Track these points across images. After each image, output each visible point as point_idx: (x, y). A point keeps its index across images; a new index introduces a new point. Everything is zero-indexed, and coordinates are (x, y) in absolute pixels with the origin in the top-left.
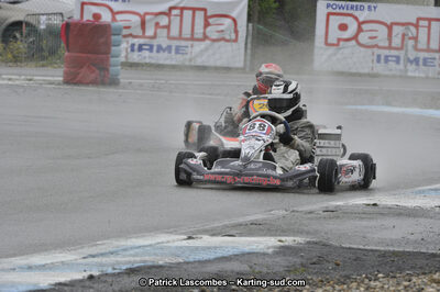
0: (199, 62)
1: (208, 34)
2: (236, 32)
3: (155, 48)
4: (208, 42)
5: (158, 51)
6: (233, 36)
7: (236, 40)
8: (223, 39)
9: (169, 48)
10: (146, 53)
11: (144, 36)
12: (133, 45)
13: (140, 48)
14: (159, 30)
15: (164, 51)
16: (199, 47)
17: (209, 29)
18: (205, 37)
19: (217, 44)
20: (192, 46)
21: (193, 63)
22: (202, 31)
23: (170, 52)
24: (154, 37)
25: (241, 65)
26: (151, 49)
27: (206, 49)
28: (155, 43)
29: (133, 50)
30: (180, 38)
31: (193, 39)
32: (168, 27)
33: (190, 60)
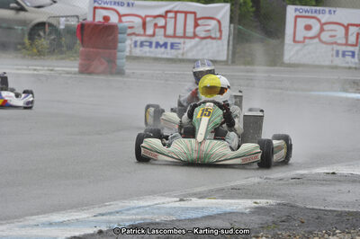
0: (190, 56)
1: (197, 33)
2: (220, 31)
3: (154, 45)
4: (197, 39)
5: (156, 47)
6: (218, 35)
7: (220, 38)
8: (210, 37)
9: (165, 45)
10: (146, 49)
11: (145, 35)
12: (136, 42)
13: (142, 44)
14: (157, 30)
15: (161, 46)
16: (190, 43)
17: (198, 29)
18: (195, 36)
19: (205, 41)
20: (184, 43)
21: (185, 57)
22: (192, 30)
23: (166, 47)
24: (154, 35)
25: (224, 58)
26: (151, 45)
27: (196, 45)
28: (154, 40)
29: (136, 46)
30: (174, 36)
31: (184, 37)
32: (164, 27)
33: (183, 54)
